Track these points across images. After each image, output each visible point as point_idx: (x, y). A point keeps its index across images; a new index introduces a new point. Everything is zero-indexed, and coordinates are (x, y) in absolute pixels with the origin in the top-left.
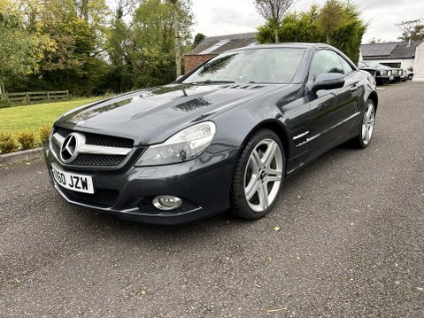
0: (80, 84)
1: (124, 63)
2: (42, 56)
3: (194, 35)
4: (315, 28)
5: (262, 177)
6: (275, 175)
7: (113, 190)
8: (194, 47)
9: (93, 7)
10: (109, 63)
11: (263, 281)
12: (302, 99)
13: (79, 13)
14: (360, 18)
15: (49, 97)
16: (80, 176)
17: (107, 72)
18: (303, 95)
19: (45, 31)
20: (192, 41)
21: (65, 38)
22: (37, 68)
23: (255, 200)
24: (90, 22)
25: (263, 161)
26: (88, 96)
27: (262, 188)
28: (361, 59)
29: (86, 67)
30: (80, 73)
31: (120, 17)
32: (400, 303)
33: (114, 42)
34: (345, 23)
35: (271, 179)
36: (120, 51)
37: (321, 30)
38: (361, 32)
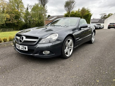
0: (16, 27)
1: (28, 22)
2: (6, 19)
3: (47, 15)
4: (79, 14)
5: (68, 48)
6: (71, 48)
7: (33, 50)
8: (47, 18)
9: (20, 7)
10: (24, 22)
11: (70, 71)
12: (77, 30)
13: (16, 8)
14: (90, 12)
15: (7, 30)
16: (24, 46)
17: (23, 24)
18: (78, 29)
19: (7, 13)
20: (47, 17)
21: (12, 15)
22: (4, 23)
23: (67, 53)
24: (19, 11)
25: (69, 44)
26: (18, 30)
27: (68, 50)
28: (91, 23)
29: (18, 23)
30: (16, 24)
31: (27, 10)
32: (102, 75)
33: (26, 16)
34: (87, 13)
35: (71, 49)
36: (27, 19)
37: (81, 15)
38: (91, 16)
